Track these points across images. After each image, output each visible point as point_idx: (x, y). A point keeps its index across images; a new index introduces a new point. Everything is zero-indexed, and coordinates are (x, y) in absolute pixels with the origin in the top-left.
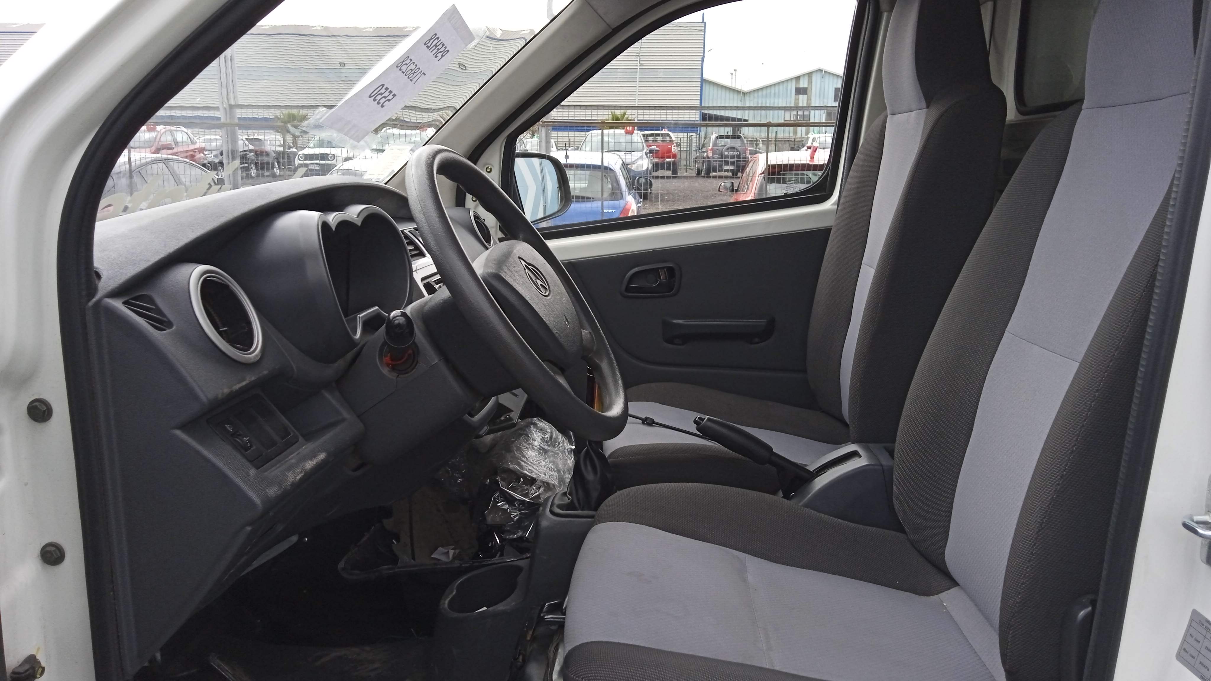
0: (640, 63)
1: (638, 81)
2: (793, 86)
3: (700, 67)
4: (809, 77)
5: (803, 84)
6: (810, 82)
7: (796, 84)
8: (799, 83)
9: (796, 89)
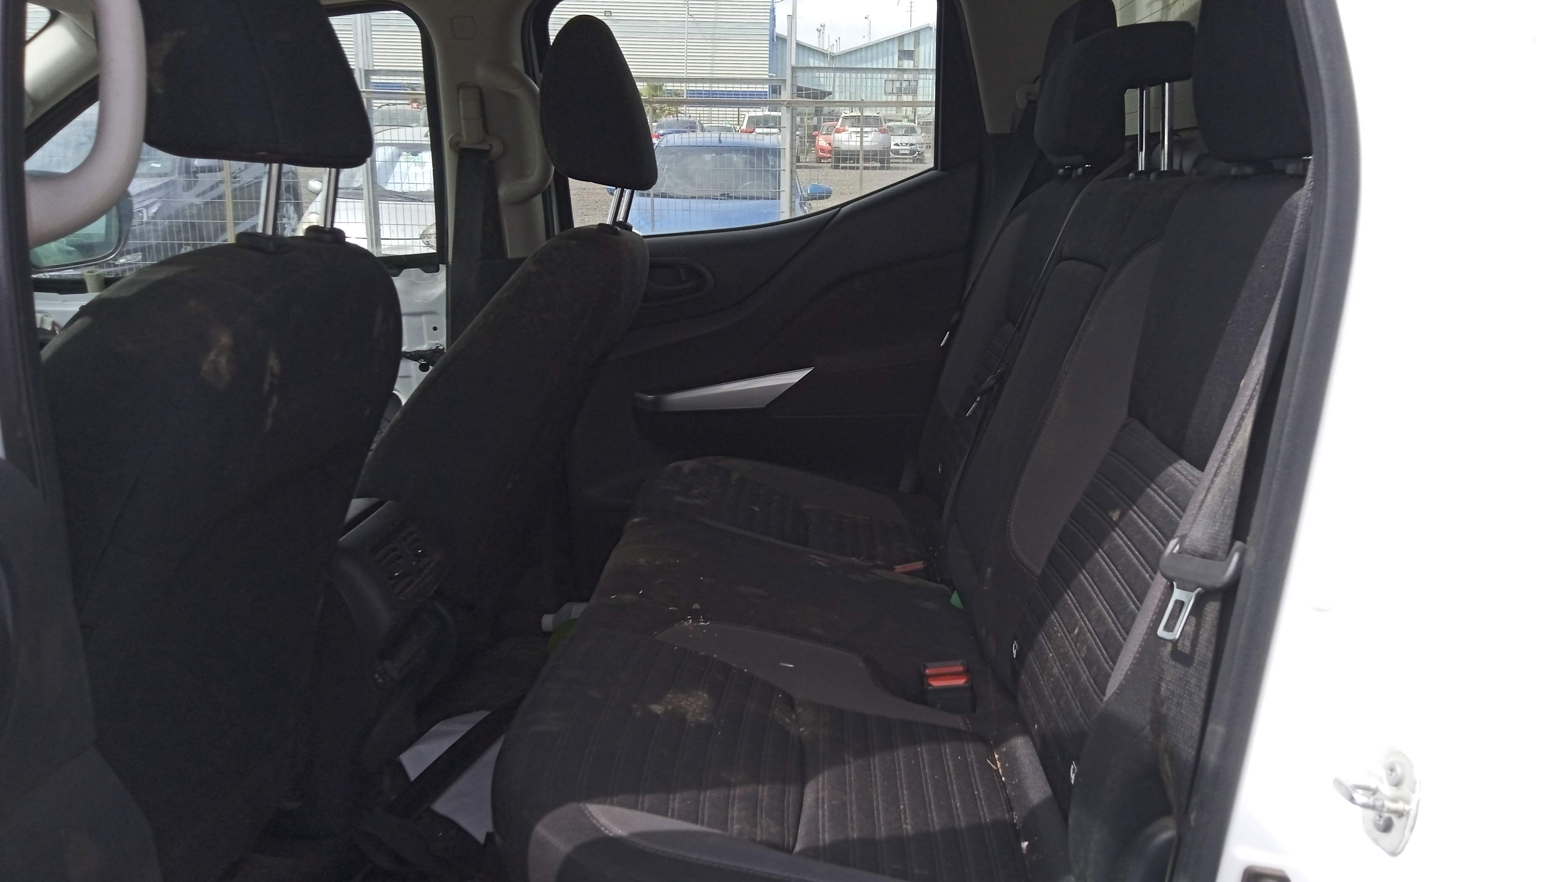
0: (688, 13)
1: (686, 38)
2: (895, 48)
3: (768, 21)
4: (915, 36)
5: (908, 46)
6: (917, 44)
7: (899, 46)
8: (903, 45)
9: (899, 51)
